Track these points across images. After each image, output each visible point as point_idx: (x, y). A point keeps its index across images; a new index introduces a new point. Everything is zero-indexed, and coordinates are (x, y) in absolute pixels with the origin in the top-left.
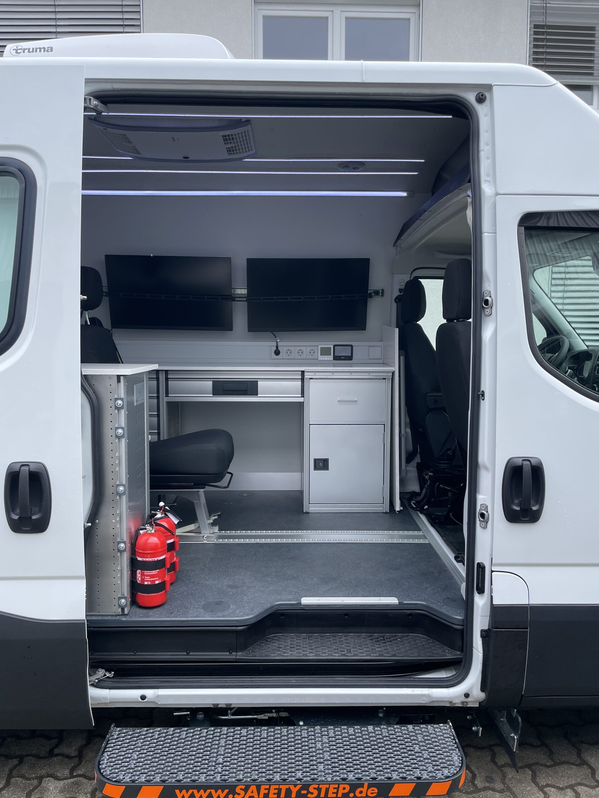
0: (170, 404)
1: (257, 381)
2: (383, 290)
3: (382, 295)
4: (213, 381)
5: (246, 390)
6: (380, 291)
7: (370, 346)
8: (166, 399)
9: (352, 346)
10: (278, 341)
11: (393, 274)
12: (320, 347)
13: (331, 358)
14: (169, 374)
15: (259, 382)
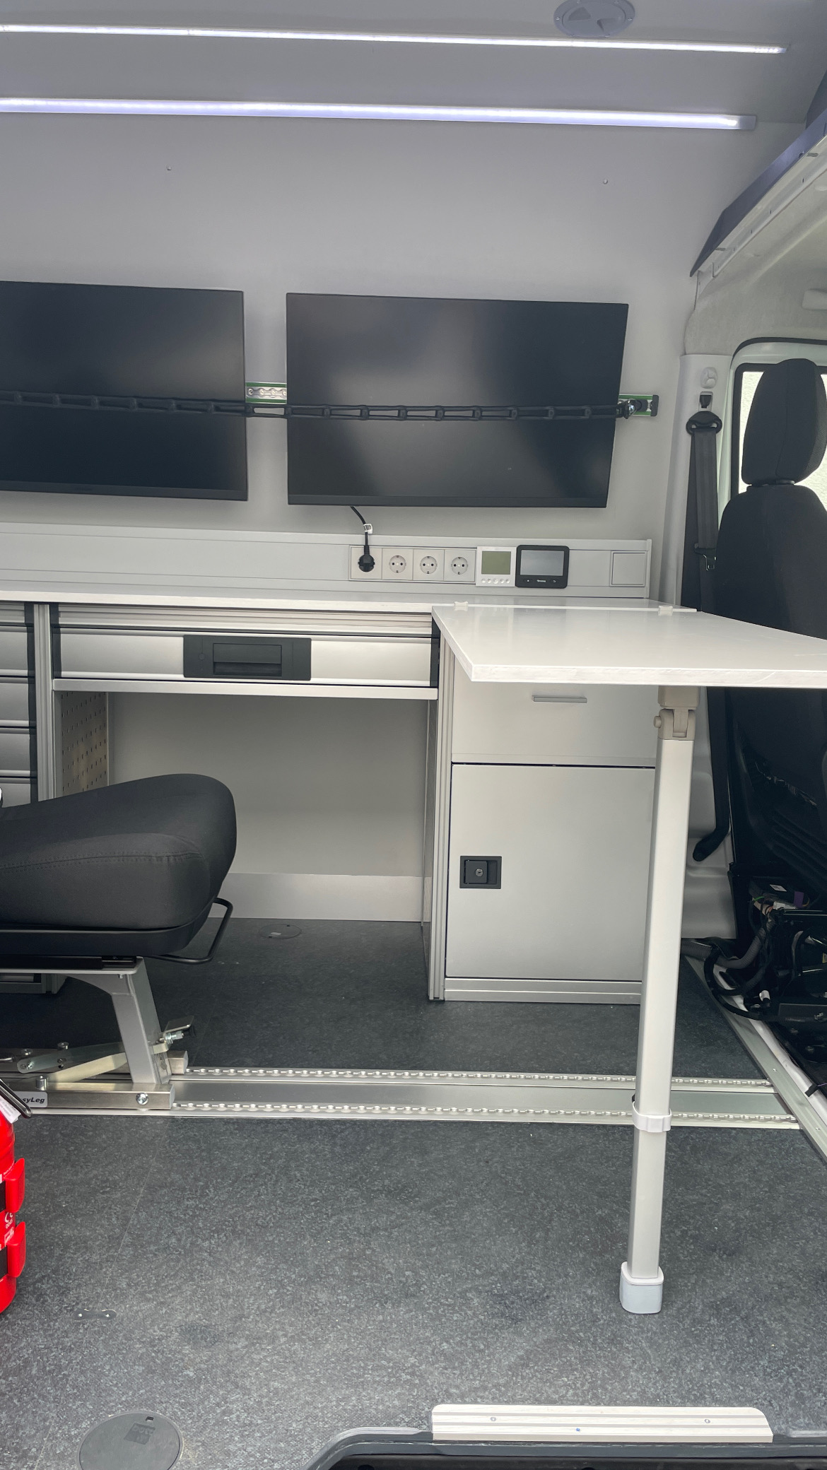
0: (66, 699)
1: (310, 640)
2: (656, 398)
3: (654, 413)
4: (185, 637)
5: (279, 665)
6: (649, 401)
7: (616, 552)
8: (53, 684)
9: (566, 550)
10: (370, 531)
11: (685, 354)
12: (480, 550)
13: (510, 579)
14: (62, 614)
15: (313, 642)
